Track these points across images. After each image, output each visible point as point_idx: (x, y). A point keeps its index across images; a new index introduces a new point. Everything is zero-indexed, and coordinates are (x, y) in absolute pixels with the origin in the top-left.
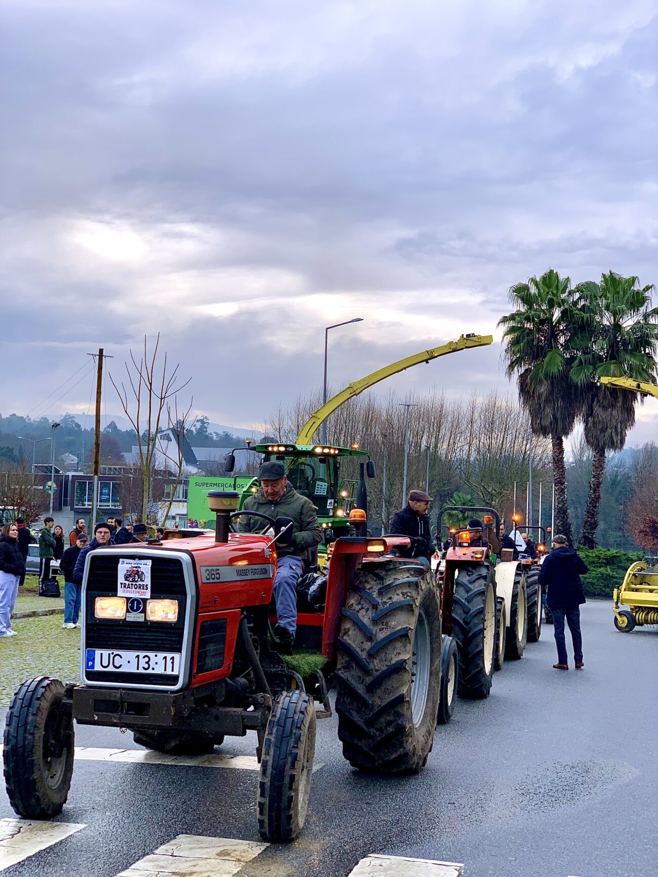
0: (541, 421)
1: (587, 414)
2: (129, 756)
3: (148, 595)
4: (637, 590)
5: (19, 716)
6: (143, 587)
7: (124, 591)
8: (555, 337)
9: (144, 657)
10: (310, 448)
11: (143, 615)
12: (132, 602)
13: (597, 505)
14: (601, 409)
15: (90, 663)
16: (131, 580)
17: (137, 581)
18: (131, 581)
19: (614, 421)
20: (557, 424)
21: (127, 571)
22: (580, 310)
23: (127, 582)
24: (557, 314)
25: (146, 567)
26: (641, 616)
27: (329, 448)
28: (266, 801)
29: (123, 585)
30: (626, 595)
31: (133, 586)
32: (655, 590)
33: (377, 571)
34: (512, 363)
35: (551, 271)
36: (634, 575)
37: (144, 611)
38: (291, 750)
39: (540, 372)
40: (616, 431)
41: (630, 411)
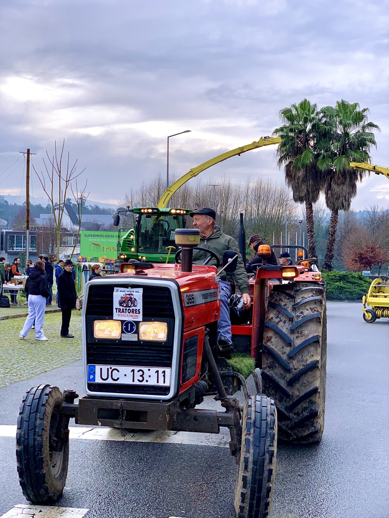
0: (299, 194)
1: (327, 190)
2: (97, 434)
3: (140, 318)
4: (376, 296)
5: (28, 421)
6: (136, 311)
7: (119, 315)
8: (307, 141)
9: (139, 371)
10: (168, 210)
11: (136, 335)
12: (127, 325)
13: (334, 244)
14: (336, 186)
15: (92, 377)
16: (125, 305)
17: (130, 307)
18: (125, 307)
19: (344, 193)
20: (309, 196)
21: (122, 297)
22: (324, 124)
23: (121, 308)
24: (309, 127)
25: (138, 295)
26: (379, 312)
27: (180, 210)
28: (248, 491)
29: (118, 310)
30: (370, 299)
31: (127, 311)
32: (387, 296)
33: (287, 292)
34: (281, 158)
35: (306, 100)
36: (375, 287)
37: (137, 332)
38: (268, 449)
39: (299, 163)
40: (345, 199)
41: (354, 187)
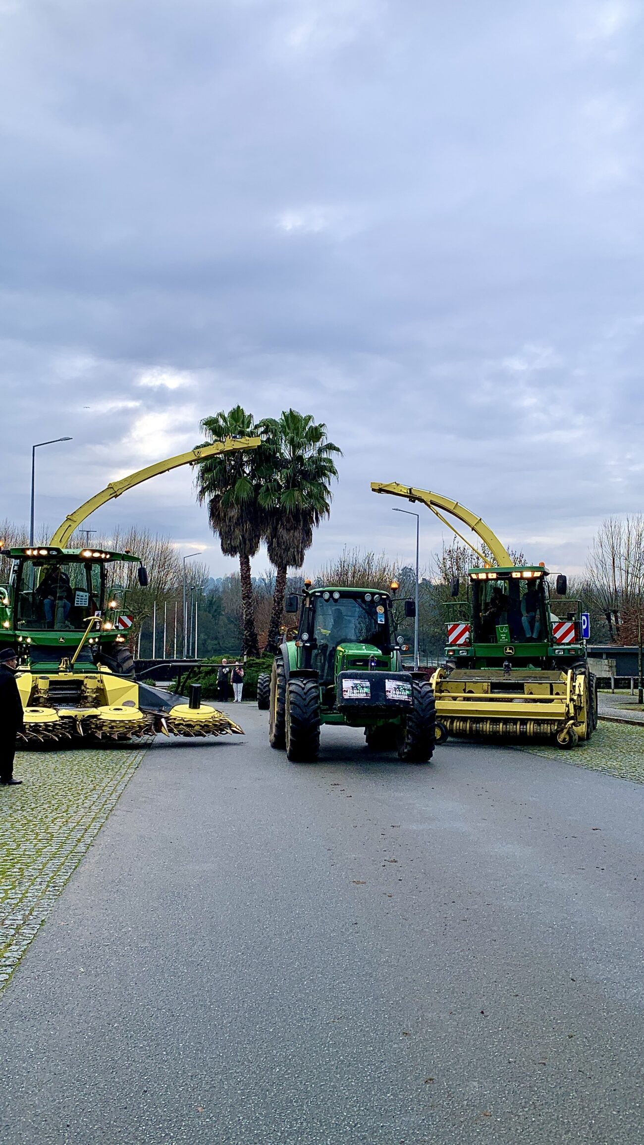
0: (230, 542)
1: (271, 536)
14: (285, 531)
19: (296, 541)
20: (245, 545)
34: (203, 489)
35: (239, 407)
39: (231, 497)
40: (297, 551)
41: (308, 533)
